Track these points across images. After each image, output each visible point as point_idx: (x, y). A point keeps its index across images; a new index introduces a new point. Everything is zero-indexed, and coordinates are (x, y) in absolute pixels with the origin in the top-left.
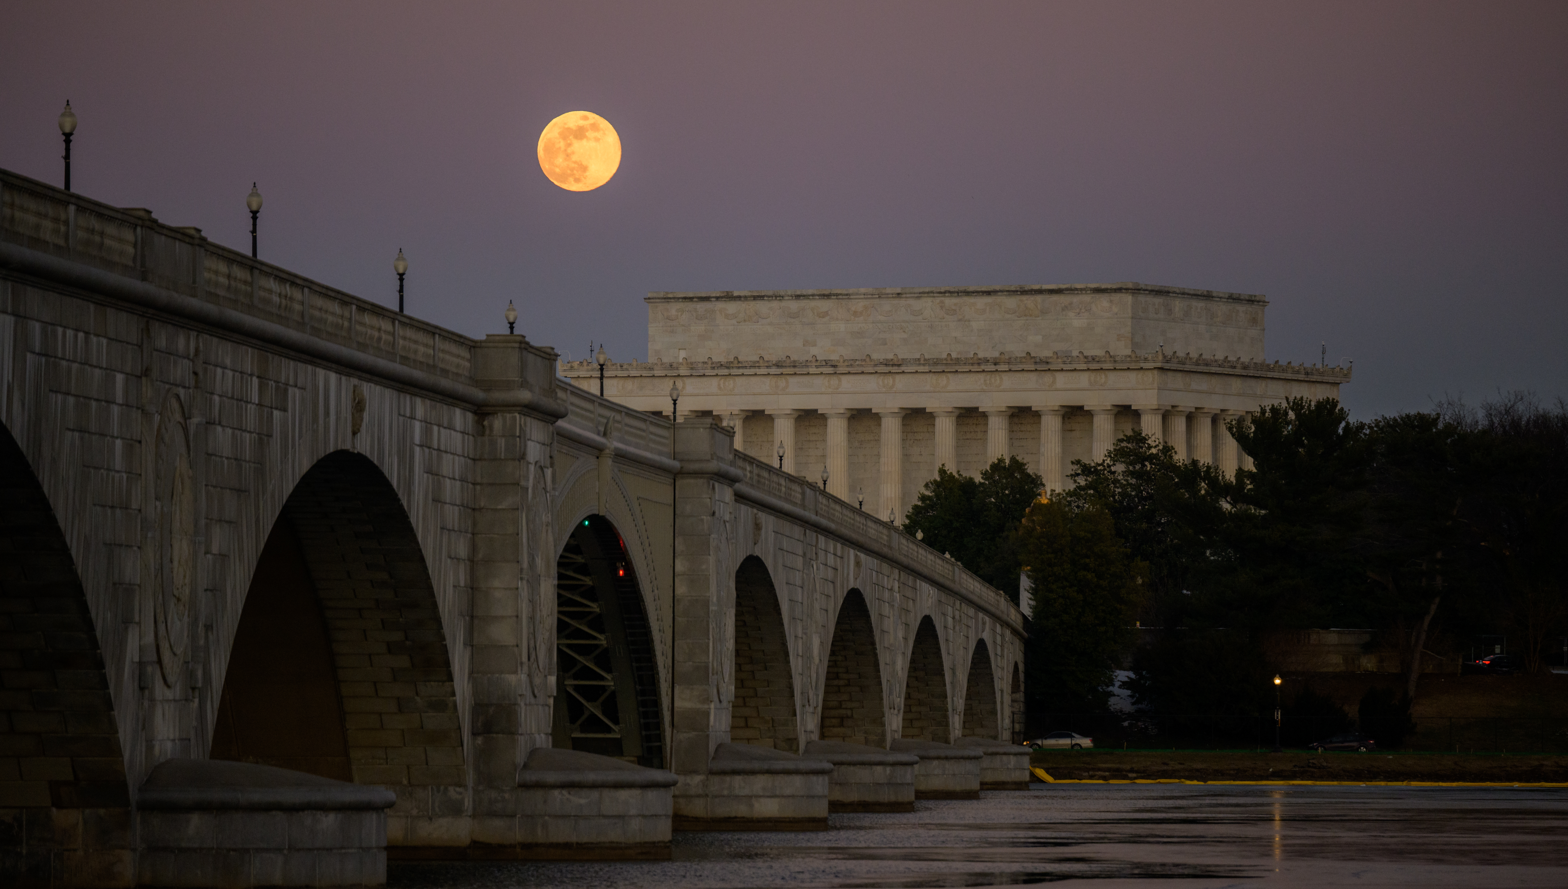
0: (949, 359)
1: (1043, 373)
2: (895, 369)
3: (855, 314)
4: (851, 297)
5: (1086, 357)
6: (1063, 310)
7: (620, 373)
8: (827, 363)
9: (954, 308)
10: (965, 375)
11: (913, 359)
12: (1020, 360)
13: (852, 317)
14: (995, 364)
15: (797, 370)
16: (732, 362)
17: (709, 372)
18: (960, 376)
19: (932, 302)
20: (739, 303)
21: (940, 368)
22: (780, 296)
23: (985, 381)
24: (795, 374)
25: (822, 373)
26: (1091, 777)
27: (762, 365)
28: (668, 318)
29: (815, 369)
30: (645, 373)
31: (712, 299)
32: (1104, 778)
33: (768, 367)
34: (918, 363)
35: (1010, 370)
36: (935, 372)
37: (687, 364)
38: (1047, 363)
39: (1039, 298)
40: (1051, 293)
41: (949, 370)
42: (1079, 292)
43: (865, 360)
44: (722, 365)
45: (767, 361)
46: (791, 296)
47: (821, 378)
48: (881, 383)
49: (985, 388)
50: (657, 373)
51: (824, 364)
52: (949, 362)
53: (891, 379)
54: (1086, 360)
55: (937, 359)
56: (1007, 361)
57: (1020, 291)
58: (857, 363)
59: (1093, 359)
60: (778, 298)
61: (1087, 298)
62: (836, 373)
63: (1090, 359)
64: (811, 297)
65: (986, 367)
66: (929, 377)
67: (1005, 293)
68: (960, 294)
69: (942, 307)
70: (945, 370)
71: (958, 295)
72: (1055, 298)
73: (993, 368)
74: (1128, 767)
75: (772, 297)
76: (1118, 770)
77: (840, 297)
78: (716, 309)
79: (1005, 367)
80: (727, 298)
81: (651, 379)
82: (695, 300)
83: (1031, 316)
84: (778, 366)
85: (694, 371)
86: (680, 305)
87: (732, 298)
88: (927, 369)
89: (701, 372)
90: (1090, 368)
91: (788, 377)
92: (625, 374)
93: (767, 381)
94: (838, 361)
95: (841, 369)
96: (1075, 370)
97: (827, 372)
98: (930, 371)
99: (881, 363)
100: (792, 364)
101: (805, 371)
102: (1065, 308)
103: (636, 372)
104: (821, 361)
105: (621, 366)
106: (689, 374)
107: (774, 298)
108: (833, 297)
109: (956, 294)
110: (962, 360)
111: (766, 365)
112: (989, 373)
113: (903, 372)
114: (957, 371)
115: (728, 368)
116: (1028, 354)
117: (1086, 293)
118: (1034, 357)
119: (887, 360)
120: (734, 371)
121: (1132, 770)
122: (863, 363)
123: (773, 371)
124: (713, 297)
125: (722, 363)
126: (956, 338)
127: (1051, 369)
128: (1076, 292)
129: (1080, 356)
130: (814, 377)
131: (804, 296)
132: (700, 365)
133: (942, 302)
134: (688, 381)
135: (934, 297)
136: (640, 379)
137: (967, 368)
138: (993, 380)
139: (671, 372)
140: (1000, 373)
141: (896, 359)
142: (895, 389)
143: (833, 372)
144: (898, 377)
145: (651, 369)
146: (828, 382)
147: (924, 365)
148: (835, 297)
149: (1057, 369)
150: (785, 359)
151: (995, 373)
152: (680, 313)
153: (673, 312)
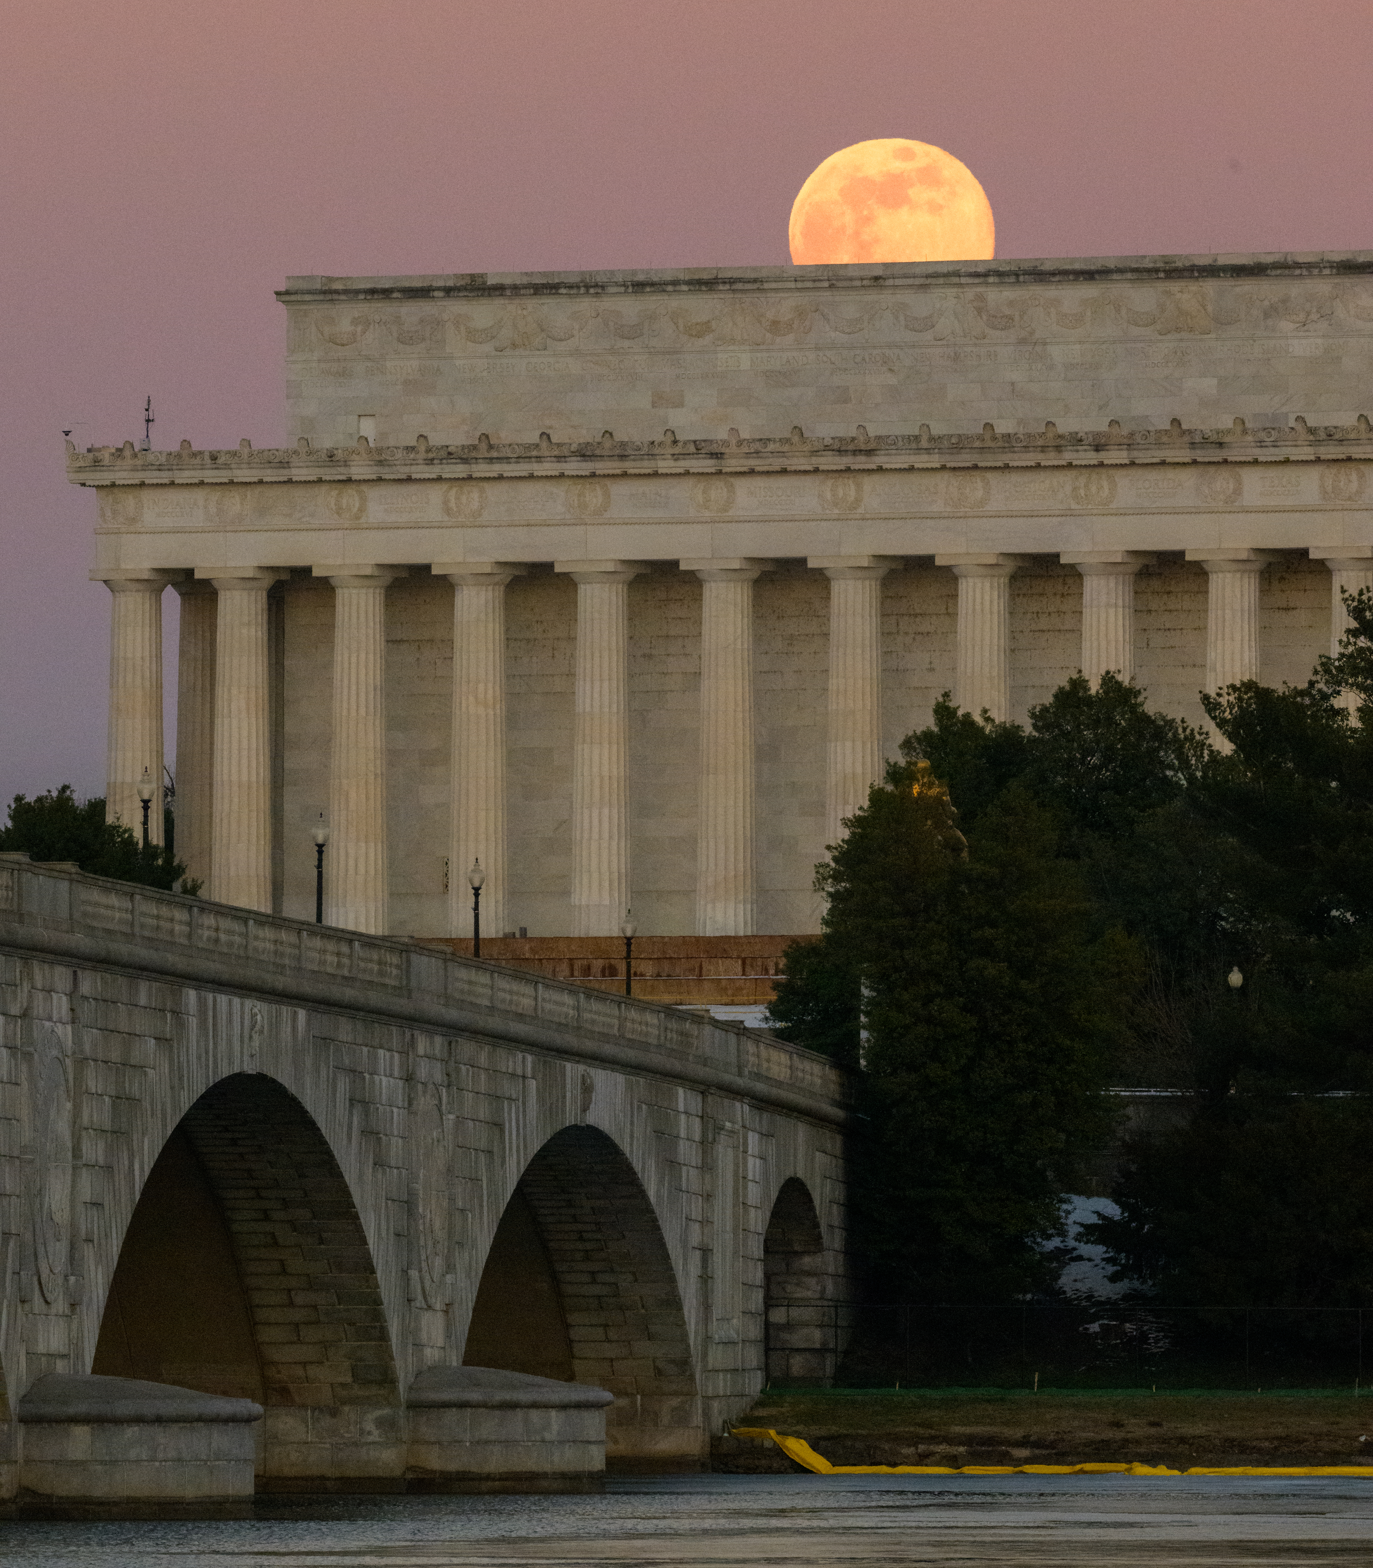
0: (988, 436)
1: (1212, 469)
2: (861, 462)
3: (775, 326)
4: (766, 286)
5: (1311, 431)
6: (1267, 315)
7: (210, 476)
8: (699, 448)
9: (1007, 312)
10: (1028, 476)
11: (903, 437)
12: (1159, 439)
13: (768, 335)
14: (1098, 448)
15: (631, 466)
16: (475, 447)
17: (421, 471)
18: (1015, 477)
19: (957, 297)
20: (499, 302)
21: (965, 459)
22: (596, 286)
23: (1075, 489)
24: (625, 475)
25: (687, 473)
26: (922, 1459)
27: (547, 453)
28: (332, 340)
29: (672, 463)
30: (270, 475)
31: (436, 294)
32: (953, 1461)
33: (560, 458)
34: (914, 446)
35: (1133, 464)
36: (954, 469)
37: (370, 451)
38: (1221, 445)
39: (1210, 286)
40: (1238, 275)
41: (989, 464)
42: (1305, 272)
43: (788, 441)
44: (450, 454)
45: (559, 445)
46: (624, 285)
47: (689, 482)
48: (828, 495)
49: (1074, 506)
50: (299, 473)
51: (692, 449)
52: (989, 443)
53: (853, 487)
54: (1311, 438)
55: (960, 435)
56: (1125, 441)
57: (1164, 271)
58: (771, 447)
59: (1331, 435)
60: (592, 291)
61: (1322, 287)
62: (719, 473)
63: (1322, 435)
64: (670, 288)
65: (1075, 455)
66: (942, 481)
67: (1129, 275)
68: (1021, 278)
69: (979, 310)
70: (980, 464)
71: (1018, 281)
72: (1247, 286)
73: (1092, 458)
74: (1019, 1433)
75: (578, 287)
76: (990, 1441)
77: (739, 286)
78: (445, 317)
79: (1120, 456)
80: (472, 290)
81: (285, 488)
82: (395, 295)
83: (1191, 330)
84: (584, 456)
85: (386, 469)
86: (361, 309)
87: (484, 289)
88: (935, 461)
89: (402, 472)
90: (1323, 457)
91: (608, 482)
92: (223, 476)
93: (559, 490)
94: (726, 443)
95: (733, 462)
96: (1287, 462)
97: (701, 470)
98: (943, 468)
99: (827, 448)
100: (617, 452)
101: (646, 466)
102: (1271, 312)
103: (246, 472)
104: (685, 443)
105: (214, 458)
106: (374, 477)
107: (582, 290)
108: (721, 287)
109: (1012, 279)
110: (1018, 440)
111: (556, 453)
112: (1084, 471)
113: (880, 469)
114: (1007, 467)
115: (465, 461)
116: (1176, 422)
117: (1320, 275)
118: (1190, 431)
119: (841, 439)
120: (481, 470)
121: (1023, 1443)
122: (786, 448)
123: (573, 467)
124: (438, 289)
125: (450, 449)
126: (1013, 384)
127: (1230, 459)
128: (1298, 272)
129: (1299, 427)
130: (670, 480)
131: (653, 284)
132: (399, 455)
133: (980, 298)
134: (374, 493)
135: (960, 285)
136: (259, 489)
137: (1030, 459)
138: (1094, 489)
139: (333, 471)
140: (1112, 472)
141: (862, 438)
142: (859, 511)
143: (713, 470)
144: (869, 483)
145: (284, 464)
146: (704, 492)
147: (928, 451)
148: (727, 287)
149: (1243, 459)
150: (598, 439)
151: (1097, 470)
152: (359, 329)
153: (345, 326)
